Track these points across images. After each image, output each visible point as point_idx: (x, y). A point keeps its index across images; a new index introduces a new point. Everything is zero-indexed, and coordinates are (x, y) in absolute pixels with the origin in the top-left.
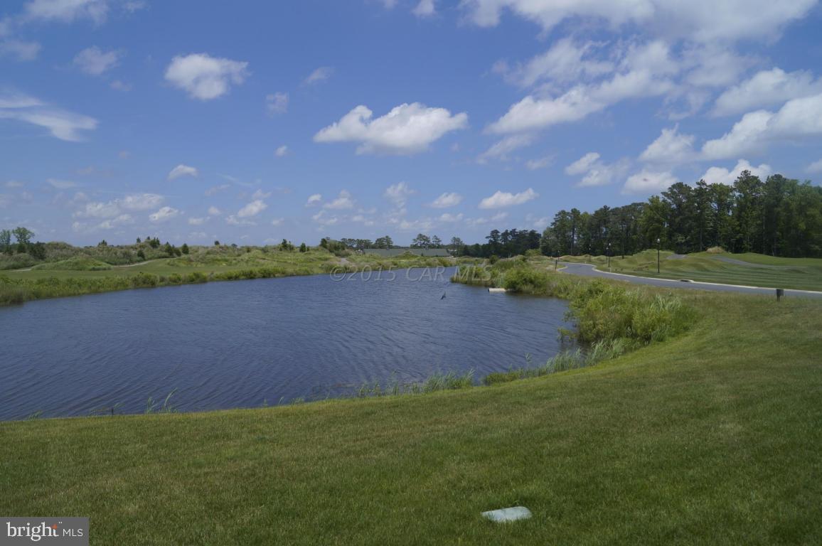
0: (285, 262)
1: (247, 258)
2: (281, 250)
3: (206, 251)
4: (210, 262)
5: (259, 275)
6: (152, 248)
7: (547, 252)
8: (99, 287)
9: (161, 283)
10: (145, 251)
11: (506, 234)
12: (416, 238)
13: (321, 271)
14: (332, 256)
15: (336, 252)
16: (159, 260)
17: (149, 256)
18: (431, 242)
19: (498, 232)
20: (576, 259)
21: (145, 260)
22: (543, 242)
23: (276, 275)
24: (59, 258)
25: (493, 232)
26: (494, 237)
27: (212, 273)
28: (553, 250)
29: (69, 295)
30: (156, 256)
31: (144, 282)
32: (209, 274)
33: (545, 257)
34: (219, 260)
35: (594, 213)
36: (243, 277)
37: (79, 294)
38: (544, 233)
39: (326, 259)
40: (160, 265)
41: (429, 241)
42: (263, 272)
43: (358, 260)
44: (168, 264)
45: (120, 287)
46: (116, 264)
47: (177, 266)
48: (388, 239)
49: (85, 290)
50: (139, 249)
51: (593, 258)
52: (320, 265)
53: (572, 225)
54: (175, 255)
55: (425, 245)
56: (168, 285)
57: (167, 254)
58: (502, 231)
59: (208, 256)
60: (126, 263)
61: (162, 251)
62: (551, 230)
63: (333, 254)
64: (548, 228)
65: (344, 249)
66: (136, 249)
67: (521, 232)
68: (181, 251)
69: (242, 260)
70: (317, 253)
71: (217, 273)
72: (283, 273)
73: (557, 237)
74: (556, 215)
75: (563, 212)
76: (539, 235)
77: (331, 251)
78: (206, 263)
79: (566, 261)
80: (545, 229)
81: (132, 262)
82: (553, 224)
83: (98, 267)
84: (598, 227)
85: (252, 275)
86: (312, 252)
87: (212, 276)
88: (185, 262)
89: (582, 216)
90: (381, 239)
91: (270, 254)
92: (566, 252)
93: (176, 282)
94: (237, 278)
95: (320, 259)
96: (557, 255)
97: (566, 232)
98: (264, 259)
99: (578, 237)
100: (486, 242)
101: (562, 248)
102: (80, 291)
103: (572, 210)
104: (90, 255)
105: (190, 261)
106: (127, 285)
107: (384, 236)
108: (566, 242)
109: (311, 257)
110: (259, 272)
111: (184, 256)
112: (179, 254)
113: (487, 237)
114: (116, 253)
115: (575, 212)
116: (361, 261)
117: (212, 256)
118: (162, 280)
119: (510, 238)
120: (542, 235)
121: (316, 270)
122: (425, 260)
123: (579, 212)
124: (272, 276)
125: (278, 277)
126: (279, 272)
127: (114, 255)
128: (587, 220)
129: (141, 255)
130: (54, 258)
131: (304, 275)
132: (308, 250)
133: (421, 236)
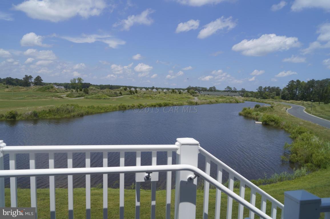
0: (173, 98)
1: (159, 96)
2: (171, 93)
3: (144, 93)
4: (145, 97)
5: (163, 105)
6: (124, 91)
7: (284, 98)
8: (107, 110)
9: (128, 108)
10: (122, 92)
11: (266, 88)
12: (226, 88)
13: (187, 104)
14: (191, 96)
15: (193, 94)
16: (127, 95)
17: (123, 94)
18: (233, 90)
19: (262, 87)
20: (297, 103)
21: (122, 95)
22: (282, 93)
23: (170, 105)
24: (93, 94)
25: (260, 87)
26: (260, 90)
27: (146, 104)
28: (287, 97)
29: (98, 113)
30: (126, 94)
31: (122, 107)
32: (145, 104)
33: (283, 100)
34: (148, 97)
35: (307, 82)
36: (157, 106)
37: (101, 112)
38: (283, 89)
39: (189, 98)
40: (127, 98)
41: (231, 89)
42: (165, 104)
43: (202, 98)
44: (130, 98)
45: (114, 109)
46: (112, 97)
47: (133, 98)
48: (214, 88)
49: (103, 111)
50: (120, 91)
51: (305, 102)
52: (186, 101)
53: (296, 87)
54: (132, 94)
55: (230, 91)
56: (130, 109)
57: (130, 93)
58: (264, 87)
59: (144, 95)
60: (116, 96)
61: (128, 92)
62: (286, 89)
63: (192, 95)
64: (285, 88)
65: (196, 93)
66: (119, 91)
67: (272, 88)
68: (135, 92)
69: (157, 97)
70: (186, 95)
71: (148, 103)
72: (172, 104)
73: (289, 92)
74: (289, 82)
75: (293, 81)
76: (281, 90)
77: (191, 94)
78: (144, 98)
79: (292, 103)
80: (284, 88)
81: (117, 96)
82: (287, 86)
83: (106, 98)
84: (309, 88)
85: (161, 105)
86: (184, 94)
87: (146, 105)
88: (136, 97)
89: (302, 83)
90: (211, 87)
91: (167, 94)
92: (292, 99)
93: (133, 107)
94: (155, 106)
95: (187, 98)
96: (288, 100)
97: (293, 89)
98: (165, 97)
99: (299, 92)
100: (257, 91)
101: (291, 96)
102: (101, 111)
103: (297, 80)
104: (103, 93)
105: (138, 96)
106: (117, 109)
107: (213, 86)
108: (293, 94)
109: (183, 96)
110: (163, 103)
111: (136, 94)
112: (134, 93)
113: (257, 89)
114: (112, 92)
115: (298, 81)
116: (203, 99)
117: (146, 95)
118: (129, 106)
119: (267, 90)
120: (282, 90)
121: (185, 103)
122: (229, 100)
123: (300, 81)
124: (168, 105)
125: (170, 106)
126: (171, 104)
127: (111, 93)
128: (304, 85)
129: (121, 93)
130: (91, 93)
131: (180, 105)
132: (182, 93)
133: (228, 87)
